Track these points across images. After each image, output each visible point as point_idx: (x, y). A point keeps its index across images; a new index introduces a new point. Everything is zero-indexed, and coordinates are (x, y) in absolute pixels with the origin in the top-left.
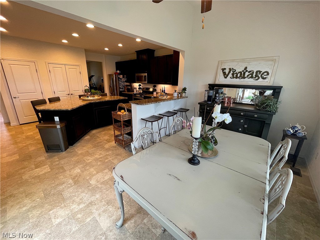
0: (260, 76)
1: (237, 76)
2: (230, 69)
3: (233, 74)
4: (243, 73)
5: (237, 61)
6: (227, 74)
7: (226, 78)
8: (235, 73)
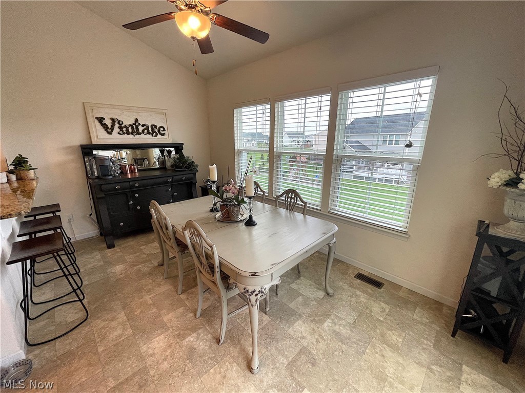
0: (157, 131)
1: (127, 130)
2: (113, 120)
3: (121, 128)
4: (134, 126)
5: (121, 107)
6: (109, 126)
7: (110, 133)
8: (123, 125)
